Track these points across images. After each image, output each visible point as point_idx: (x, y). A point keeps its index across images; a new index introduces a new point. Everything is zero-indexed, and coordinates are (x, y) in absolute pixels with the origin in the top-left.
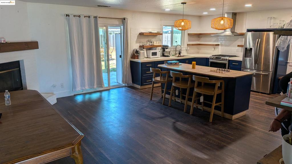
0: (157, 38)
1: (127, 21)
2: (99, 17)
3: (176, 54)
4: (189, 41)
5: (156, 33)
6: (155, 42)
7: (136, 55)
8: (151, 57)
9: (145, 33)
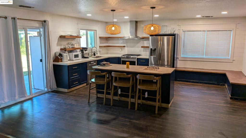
0: (75, 40)
1: (48, 24)
2: (18, 19)
3: (92, 55)
4: (101, 43)
5: (76, 36)
6: (75, 45)
7: (60, 58)
8: (74, 59)
9: (66, 36)
